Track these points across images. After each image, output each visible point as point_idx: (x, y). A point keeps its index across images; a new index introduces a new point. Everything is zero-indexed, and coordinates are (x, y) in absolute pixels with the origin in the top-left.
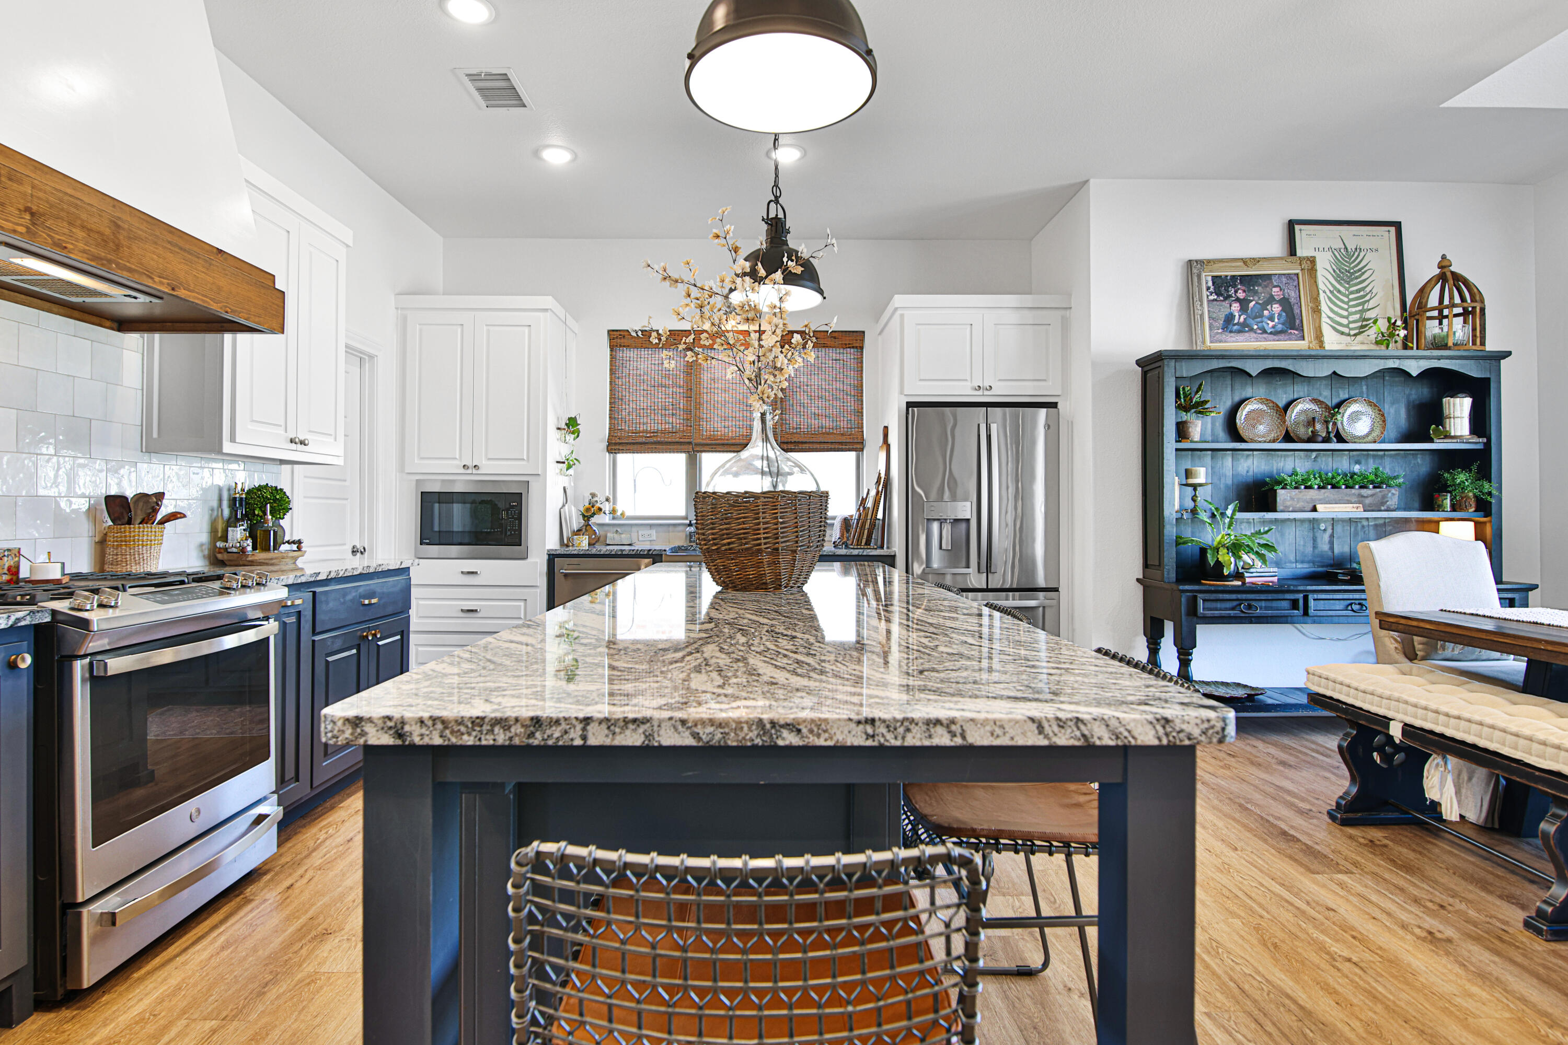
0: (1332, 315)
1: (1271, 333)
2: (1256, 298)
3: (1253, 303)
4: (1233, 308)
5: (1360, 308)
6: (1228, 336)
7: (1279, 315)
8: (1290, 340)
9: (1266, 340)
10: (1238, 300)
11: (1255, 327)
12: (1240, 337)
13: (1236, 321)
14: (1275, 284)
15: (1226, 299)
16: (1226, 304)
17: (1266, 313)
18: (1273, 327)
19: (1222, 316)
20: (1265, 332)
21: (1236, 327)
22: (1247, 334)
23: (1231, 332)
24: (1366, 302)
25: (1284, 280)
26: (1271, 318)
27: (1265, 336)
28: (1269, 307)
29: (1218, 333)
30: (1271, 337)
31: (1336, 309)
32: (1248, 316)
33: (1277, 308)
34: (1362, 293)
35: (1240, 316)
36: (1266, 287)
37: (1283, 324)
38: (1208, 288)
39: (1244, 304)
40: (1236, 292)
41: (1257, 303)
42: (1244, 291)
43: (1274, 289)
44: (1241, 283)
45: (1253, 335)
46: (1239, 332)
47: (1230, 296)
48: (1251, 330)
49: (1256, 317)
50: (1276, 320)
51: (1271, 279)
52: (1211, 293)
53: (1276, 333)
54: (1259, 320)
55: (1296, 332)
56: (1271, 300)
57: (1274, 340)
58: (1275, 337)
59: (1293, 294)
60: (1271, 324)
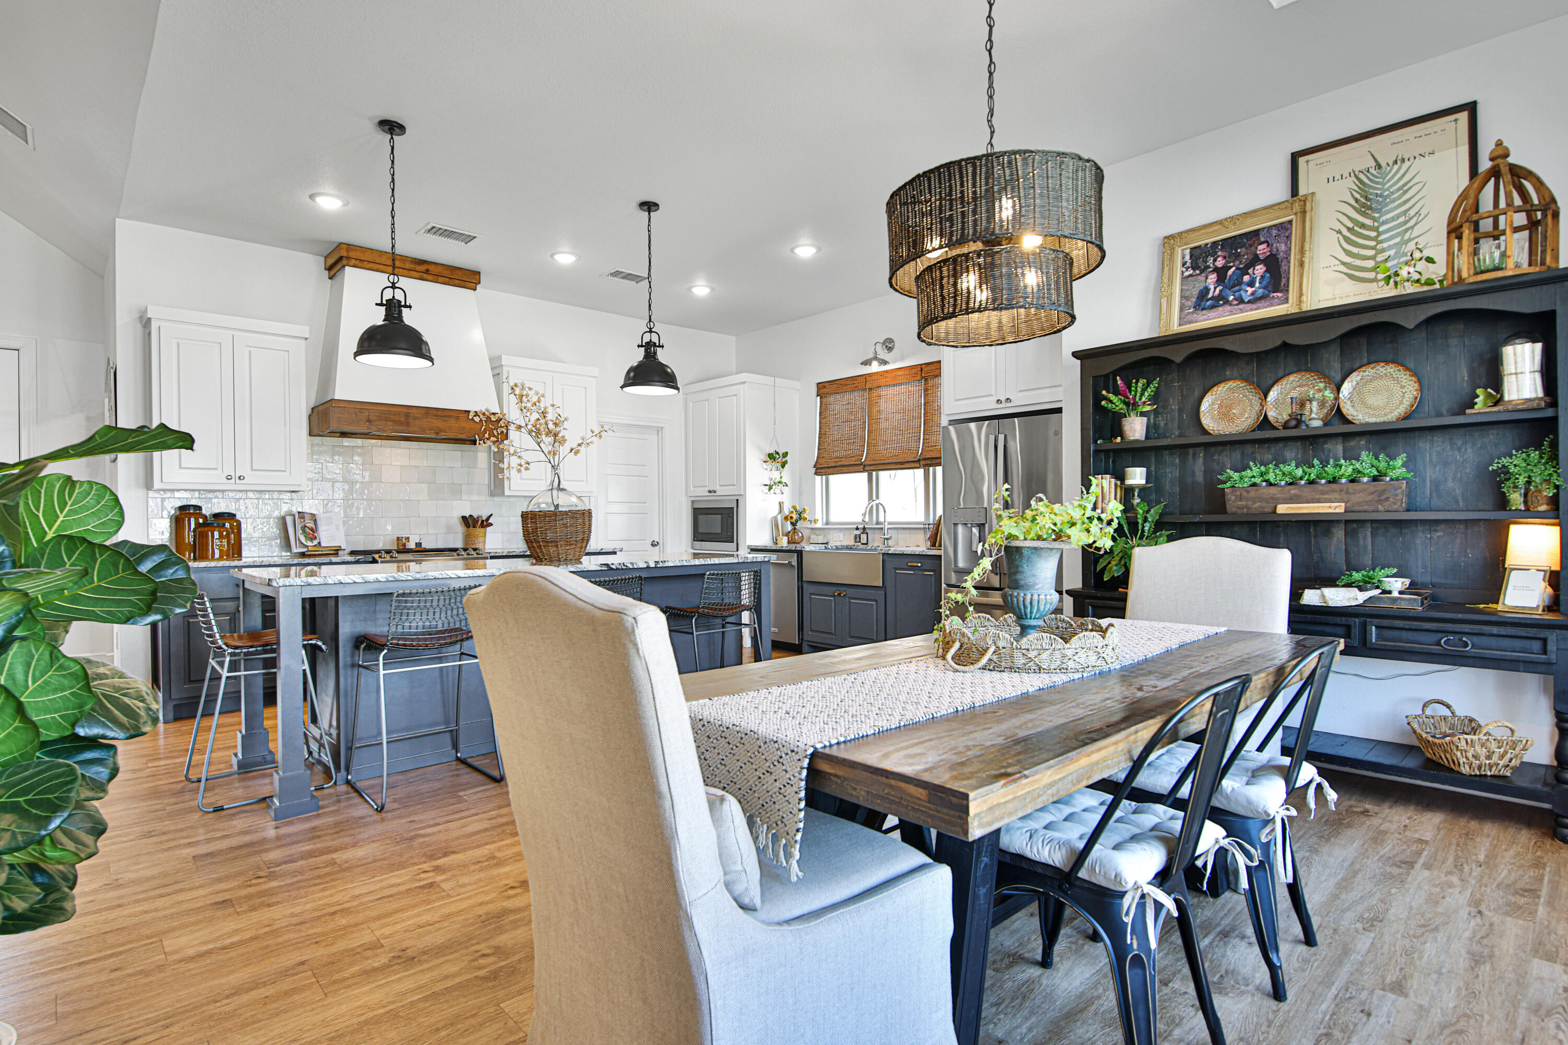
0: (1348, 259)
1: (1249, 302)
2: (1237, 263)
3: (1233, 269)
4: (1209, 281)
5: (1398, 240)
6: (1201, 315)
7: (1262, 277)
8: (1272, 305)
9: (1242, 311)
10: (1216, 270)
11: (1231, 298)
12: (1212, 313)
13: (1210, 296)
14: (1262, 239)
15: (1202, 272)
16: (1202, 278)
17: (1246, 278)
18: (1253, 294)
19: (1195, 293)
20: (1241, 301)
21: (1209, 303)
22: (1220, 309)
23: (1203, 309)
24: (1406, 230)
25: (1274, 232)
26: (1251, 284)
27: (1241, 306)
28: (1250, 271)
29: (1189, 313)
30: (1249, 306)
31: (1355, 250)
32: (1225, 287)
33: (1260, 269)
34: (1402, 219)
35: (1215, 288)
36: (1251, 246)
37: (1265, 288)
38: (1184, 264)
39: (1221, 273)
40: (1215, 260)
41: (1237, 269)
42: (1224, 258)
43: (1260, 247)
44: (1222, 250)
45: (1228, 308)
46: (1212, 307)
47: (1209, 267)
48: (1227, 302)
49: (1234, 286)
50: (1257, 285)
51: (1258, 235)
52: (1187, 269)
53: (1255, 300)
54: (1237, 288)
55: (1279, 295)
56: (1255, 261)
57: (1251, 310)
58: (1254, 306)
59: (1283, 247)
60: (1250, 290)
